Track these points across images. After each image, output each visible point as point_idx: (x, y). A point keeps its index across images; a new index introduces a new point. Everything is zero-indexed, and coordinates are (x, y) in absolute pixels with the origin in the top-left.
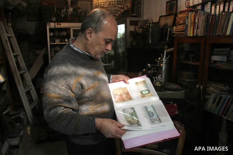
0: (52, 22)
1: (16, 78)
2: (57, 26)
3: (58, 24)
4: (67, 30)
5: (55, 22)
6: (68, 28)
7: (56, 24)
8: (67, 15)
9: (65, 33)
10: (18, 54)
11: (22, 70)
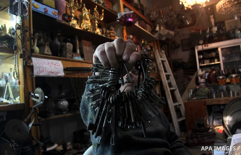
0: (200, 45)
1: (166, 93)
2: (205, 48)
3: (205, 46)
4: (215, 50)
5: (202, 45)
6: (216, 47)
7: (204, 46)
8: (213, 35)
9: (214, 54)
10: (169, 74)
11: (173, 87)
